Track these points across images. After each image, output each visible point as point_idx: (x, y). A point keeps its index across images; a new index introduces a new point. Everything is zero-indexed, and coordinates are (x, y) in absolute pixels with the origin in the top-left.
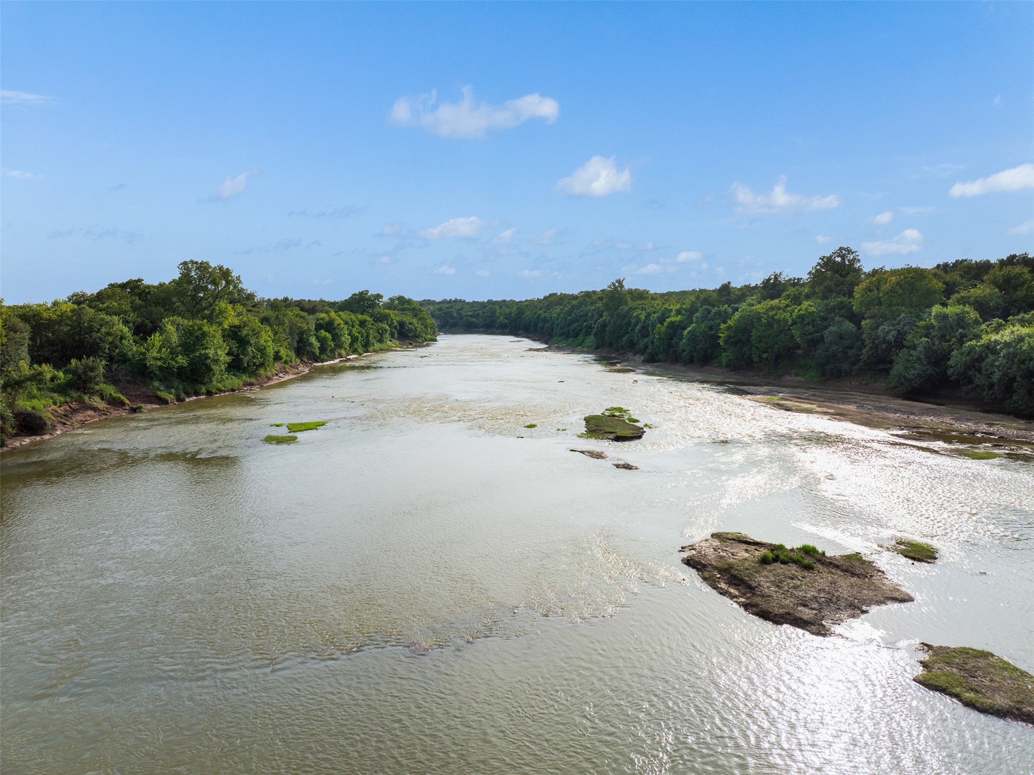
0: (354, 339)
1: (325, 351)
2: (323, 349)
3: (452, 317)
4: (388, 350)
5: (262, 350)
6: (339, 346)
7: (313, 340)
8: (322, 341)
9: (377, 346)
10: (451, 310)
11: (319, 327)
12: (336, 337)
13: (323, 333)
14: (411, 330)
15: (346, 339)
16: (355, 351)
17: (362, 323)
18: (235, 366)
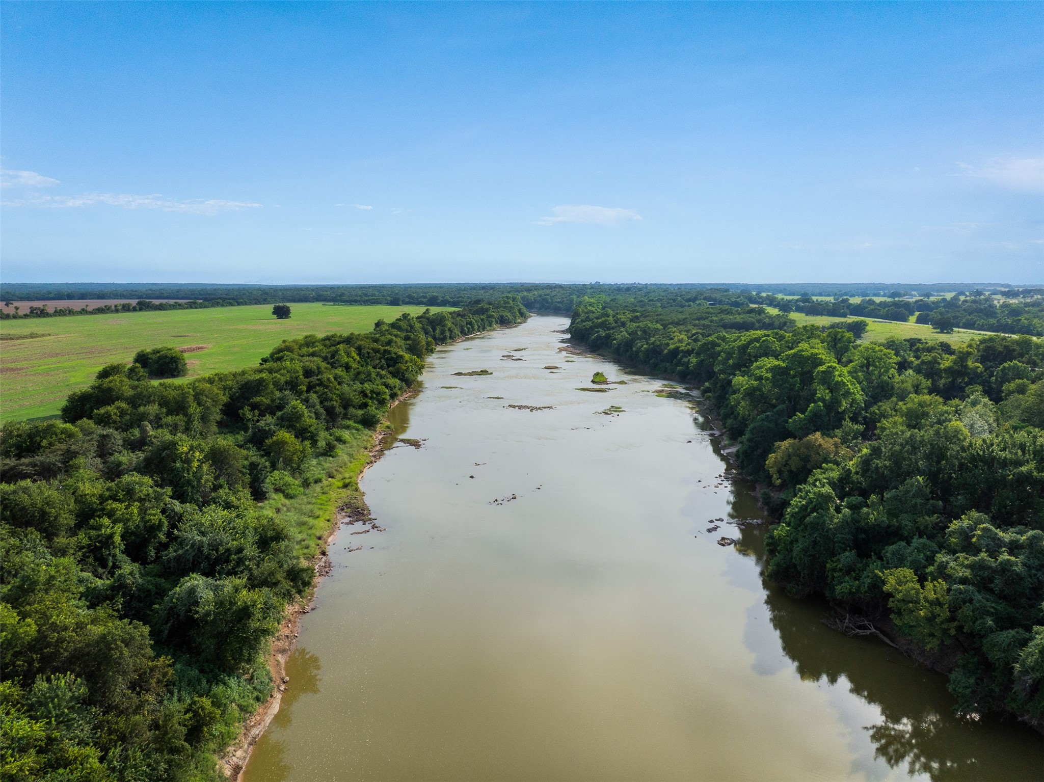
0: (479, 327)
1: (470, 332)
2: (468, 332)
3: (547, 302)
4: (494, 330)
5: (455, 333)
6: (474, 330)
7: (465, 328)
8: (468, 328)
9: (488, 328)
10: (546, 297)
11: (467, 324)
12: (473, 327)
13: (468, 326)
14: (506, 320)
15: (476, 327)
16: (479, 331)
17: (482, 320)
18: (451, 338)
